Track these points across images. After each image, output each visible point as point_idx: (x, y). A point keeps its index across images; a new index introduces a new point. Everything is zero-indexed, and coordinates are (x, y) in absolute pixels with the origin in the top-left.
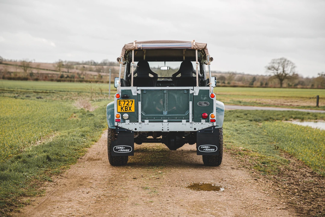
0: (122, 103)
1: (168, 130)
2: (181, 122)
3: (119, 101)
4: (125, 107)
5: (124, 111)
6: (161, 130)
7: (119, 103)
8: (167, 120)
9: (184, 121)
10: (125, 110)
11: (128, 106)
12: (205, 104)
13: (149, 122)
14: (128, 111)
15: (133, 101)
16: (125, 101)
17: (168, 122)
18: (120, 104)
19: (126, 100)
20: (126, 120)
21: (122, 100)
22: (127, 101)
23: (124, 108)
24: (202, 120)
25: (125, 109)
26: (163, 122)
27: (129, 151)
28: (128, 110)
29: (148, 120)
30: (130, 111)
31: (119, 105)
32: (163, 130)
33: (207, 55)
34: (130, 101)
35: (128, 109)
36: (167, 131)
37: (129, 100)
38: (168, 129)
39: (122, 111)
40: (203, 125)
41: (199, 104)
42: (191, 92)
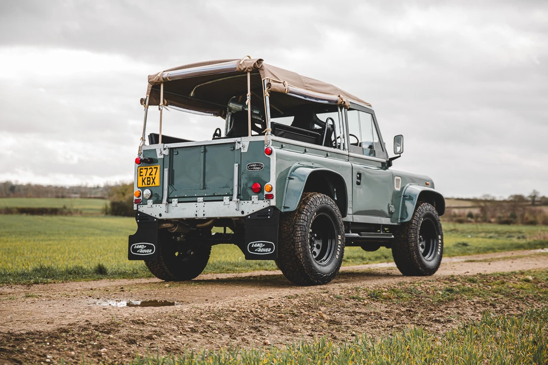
0: (144, 171)
1: (204, 215)
2: (223, 200)
3: (140, 169)
4: (148, 178)
5: (146, 186)
6: (194, 216)
7: (141, 172)
8: (202, 198)
9: (226, 199)
10: (148, 184)
11: (151, 176)
12: (257, 167)
13: (179, 202)
14: (151, 185)
15: (157, 168)
16: (147, 169)
17: (204, 201)
18: (141, 174)
19: (149, 167)
20: (148, 201)
21: (144, 168)
22: (150, 169)
23: (146, 181)
24: (253, 197)
25: (148, 181)
26: (196, 201)
27: (152, 252)
28: (151, 183)
29: (177, 199)
30: (153, 185)
31: (140, 176)
32: (197, 216)
33: (262, 80)
34: (155, 168)
35: (152, 181)
36: (202, 216)
37: (153, 167)
38: (204, 213)
39: (144, 186)
40: (254, 205)
41: (249, 167)
42: (237, 146)
